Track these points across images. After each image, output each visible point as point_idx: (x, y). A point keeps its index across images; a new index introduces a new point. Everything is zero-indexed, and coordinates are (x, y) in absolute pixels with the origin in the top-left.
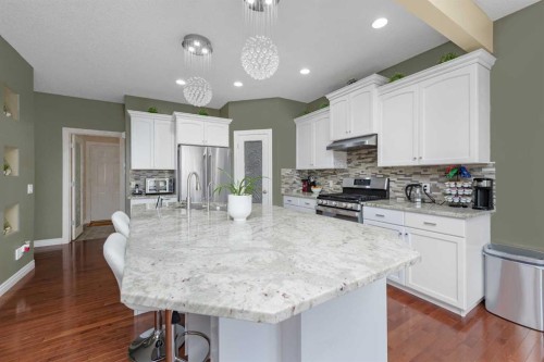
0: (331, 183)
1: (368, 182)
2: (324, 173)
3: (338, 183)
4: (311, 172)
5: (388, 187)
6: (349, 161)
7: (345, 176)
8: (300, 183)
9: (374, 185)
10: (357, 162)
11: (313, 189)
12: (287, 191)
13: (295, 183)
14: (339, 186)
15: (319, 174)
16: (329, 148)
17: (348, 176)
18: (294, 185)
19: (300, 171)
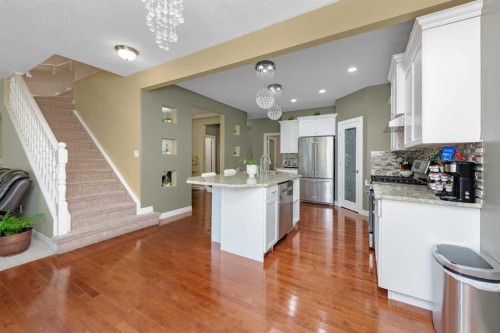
11: (401, 171)
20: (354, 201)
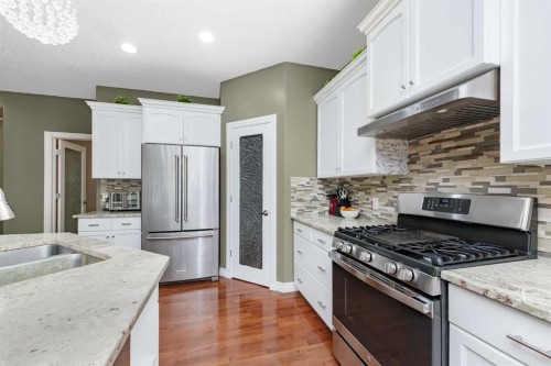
0: (376, 202)
1: (464, 206)
2: (364, 183)
3: (391, 204)
4: (343, 182)
5: (534, 222)
6: (412, 160)
7: (404, 189)
8: (324, 199)
9: (480, 214)
10: (432, 159)
11: (343, 212)
12: (301, 212)
13: (315, 199)
14: (391, 210)
15: (356, 185)
16: (362, 131)
17: (411, 189)
18: (314, 204)
19: (324, 181)
20: (260, 267)
